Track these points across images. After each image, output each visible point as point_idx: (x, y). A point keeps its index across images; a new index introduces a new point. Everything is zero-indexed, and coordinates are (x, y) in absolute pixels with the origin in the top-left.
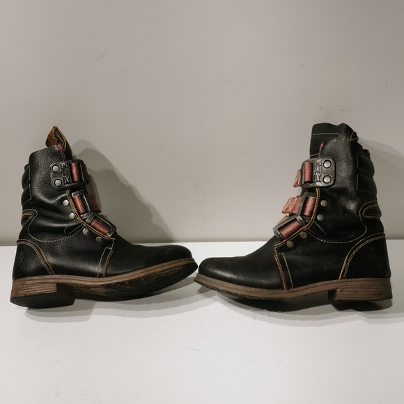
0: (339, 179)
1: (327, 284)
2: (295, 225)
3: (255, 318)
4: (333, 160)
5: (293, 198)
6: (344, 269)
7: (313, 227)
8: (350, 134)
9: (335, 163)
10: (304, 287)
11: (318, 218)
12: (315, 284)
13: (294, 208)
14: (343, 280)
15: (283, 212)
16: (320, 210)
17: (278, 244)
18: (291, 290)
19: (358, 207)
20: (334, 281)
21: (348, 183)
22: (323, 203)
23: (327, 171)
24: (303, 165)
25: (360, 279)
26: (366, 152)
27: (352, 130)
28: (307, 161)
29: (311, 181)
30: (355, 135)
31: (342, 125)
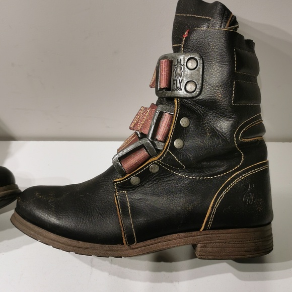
0: (207, 88)
1: (185, 237)
2: (143, 154)
3: (92, 266)
4: (201, 57)
5: (146, 109)
6: (209, 218)
7: (168, 159)
8: (227, 19)
9: (203, 63)
10: (152, 241)
11: (175, 143)
12: (168, 237)
13: (144, 126)
14: (207, 232)
15: (131, 129)
16: (179, 132)
17: (119, 179)
18: (133, 246)
19: (233, 127)
20: (194, 233)
21: (219, 95)
22: (184, 122)
23: (191, 74)
24: (159, 62)
25: (230, 230)
26: (250, 44)
27: (229, 13)
28: (165, 57)
29: (168, 89)
30: (234, 22)
31: (216, 3)
